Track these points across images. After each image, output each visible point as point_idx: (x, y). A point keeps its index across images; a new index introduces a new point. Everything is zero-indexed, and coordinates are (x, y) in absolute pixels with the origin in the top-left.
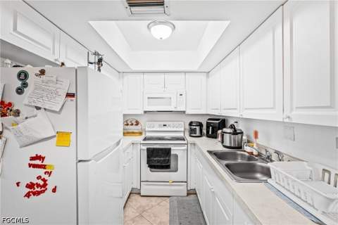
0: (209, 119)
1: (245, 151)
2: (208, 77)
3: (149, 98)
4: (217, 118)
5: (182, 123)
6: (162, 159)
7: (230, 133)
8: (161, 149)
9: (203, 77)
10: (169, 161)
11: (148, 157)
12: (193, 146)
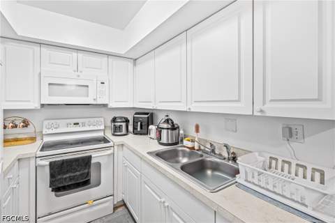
0: (136, 114)
1: (185, 147)
2: (135, 64)
3: (50, 84)
4: (146, 111)
5: (102, 120)
6: (78, 173)
7: (168, 129)
8: (77, 160)
9: (130, 64)
10: (88, 174)
11: (52, 176)
12: (120, 148)
